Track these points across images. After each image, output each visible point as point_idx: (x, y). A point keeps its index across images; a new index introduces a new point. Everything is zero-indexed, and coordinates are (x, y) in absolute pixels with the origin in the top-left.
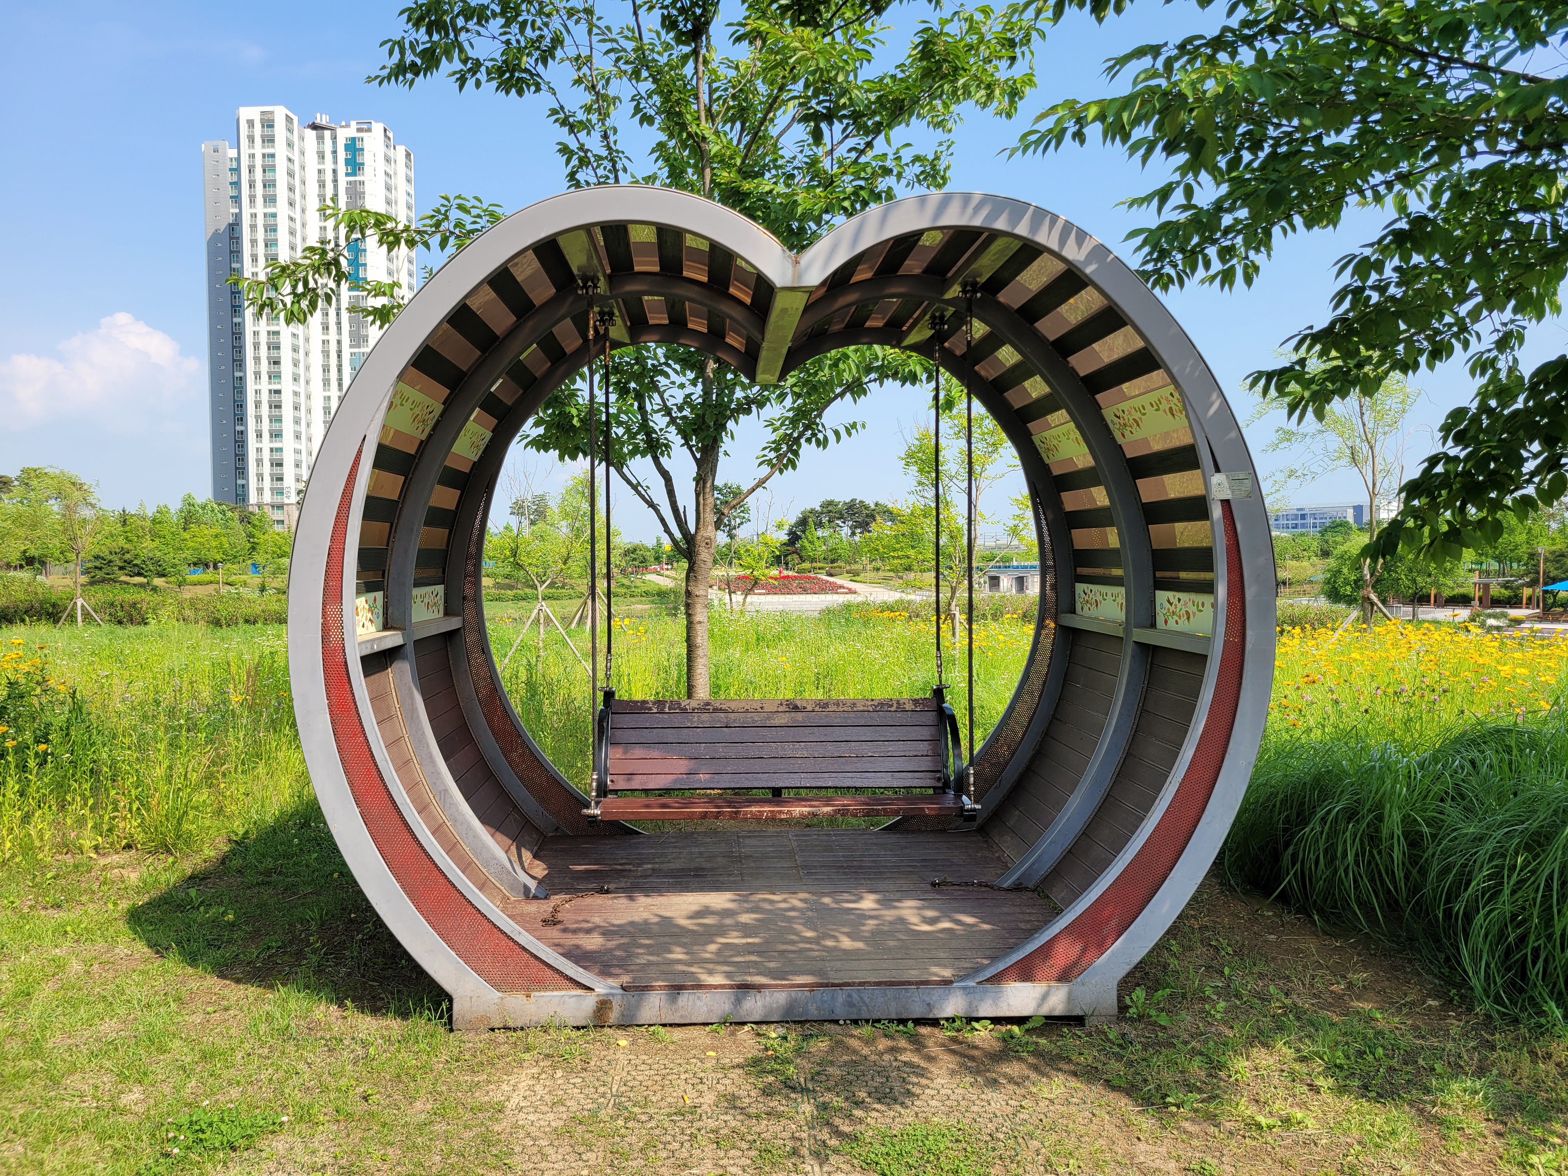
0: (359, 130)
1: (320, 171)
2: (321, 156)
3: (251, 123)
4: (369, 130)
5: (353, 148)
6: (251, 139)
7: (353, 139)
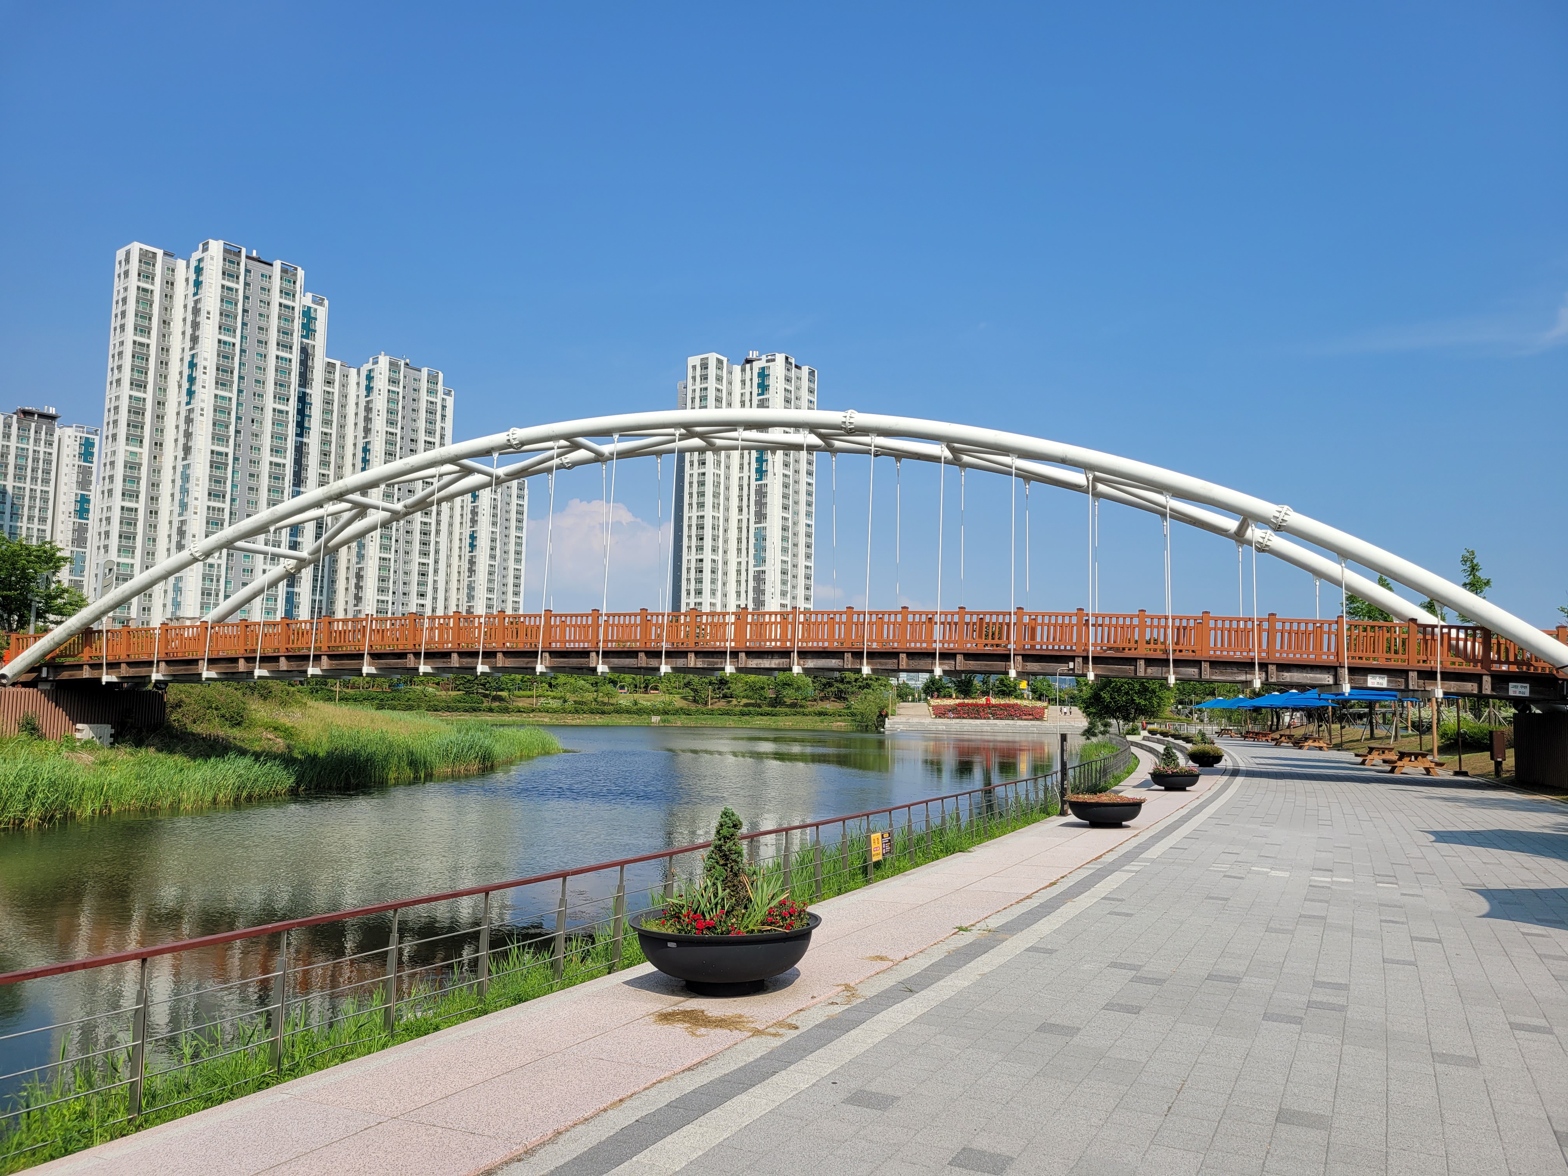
0: (768, 361)
1: (742, 394)
2: (743, 382)
3: (694, 367)
4: (774, 360)
5: (763, 375)
6: (694, 378)
7: (763, 369)
